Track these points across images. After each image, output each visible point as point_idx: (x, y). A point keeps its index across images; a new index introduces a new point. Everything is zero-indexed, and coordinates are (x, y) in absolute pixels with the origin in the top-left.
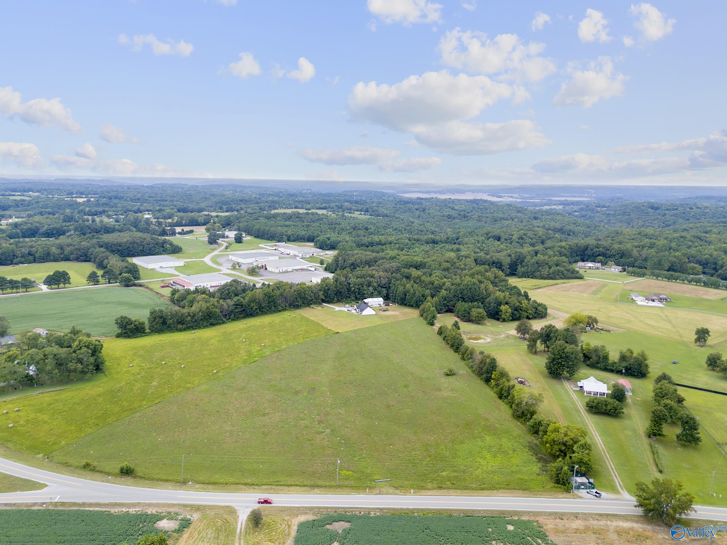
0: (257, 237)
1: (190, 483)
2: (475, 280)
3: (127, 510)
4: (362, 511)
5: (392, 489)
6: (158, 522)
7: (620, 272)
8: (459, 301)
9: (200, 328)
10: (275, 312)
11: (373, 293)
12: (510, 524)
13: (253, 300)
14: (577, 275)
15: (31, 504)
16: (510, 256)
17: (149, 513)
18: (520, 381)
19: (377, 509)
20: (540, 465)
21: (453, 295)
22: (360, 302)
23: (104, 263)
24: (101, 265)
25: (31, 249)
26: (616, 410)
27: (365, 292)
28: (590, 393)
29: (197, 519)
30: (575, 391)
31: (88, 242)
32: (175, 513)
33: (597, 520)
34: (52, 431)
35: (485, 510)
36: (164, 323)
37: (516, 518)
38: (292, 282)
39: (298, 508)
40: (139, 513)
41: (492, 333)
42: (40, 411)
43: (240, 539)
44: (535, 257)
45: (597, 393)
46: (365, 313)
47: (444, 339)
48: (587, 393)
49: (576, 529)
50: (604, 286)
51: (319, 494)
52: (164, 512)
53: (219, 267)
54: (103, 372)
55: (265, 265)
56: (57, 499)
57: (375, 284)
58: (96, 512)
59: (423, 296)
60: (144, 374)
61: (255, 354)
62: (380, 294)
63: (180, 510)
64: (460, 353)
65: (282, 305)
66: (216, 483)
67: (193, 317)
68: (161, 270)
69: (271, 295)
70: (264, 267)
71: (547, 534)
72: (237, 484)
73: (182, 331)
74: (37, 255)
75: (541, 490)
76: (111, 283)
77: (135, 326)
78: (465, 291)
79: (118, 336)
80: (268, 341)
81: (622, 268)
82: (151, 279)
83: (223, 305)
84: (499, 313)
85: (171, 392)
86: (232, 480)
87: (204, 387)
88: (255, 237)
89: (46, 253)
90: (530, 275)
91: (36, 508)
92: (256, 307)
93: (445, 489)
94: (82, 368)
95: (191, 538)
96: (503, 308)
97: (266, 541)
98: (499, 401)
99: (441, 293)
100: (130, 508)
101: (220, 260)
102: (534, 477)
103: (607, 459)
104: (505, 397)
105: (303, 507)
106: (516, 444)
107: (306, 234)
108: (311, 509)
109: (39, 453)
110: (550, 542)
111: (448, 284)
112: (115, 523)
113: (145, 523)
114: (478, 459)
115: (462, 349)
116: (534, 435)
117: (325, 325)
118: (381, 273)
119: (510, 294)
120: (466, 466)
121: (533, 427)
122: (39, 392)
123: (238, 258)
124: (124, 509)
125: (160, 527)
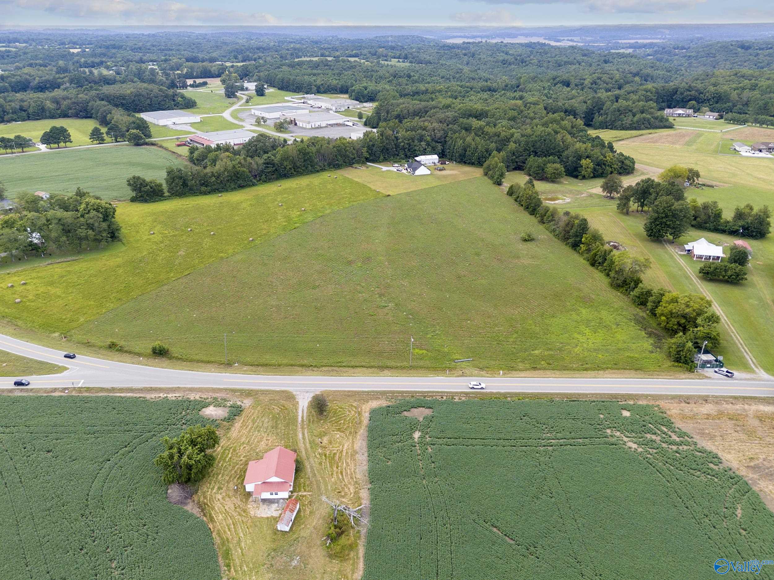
0: (281, 88)
1: (236, 365)
2: (549, 130)
3: (165, 395)
4: (444, 395)
5: (476, 370)
6: (204, 410)
7: (716, 119)
8: (530, 156)
9: (227, 191)
10: (312, 172)
11: (425, 149)
12: (625, 409)
13: (285, 158)
14: (667, 123)
15: (51, 390)
16: (585, 102)
17: (192, 398)
18: (613, 245)
19: (462, 393)
20: (651, 341)
21: (523, 148)
22: (410, 161)
23: (108, 118)
24: (104, 122)
25: (22, 104)
26: (738, 276)
27: (417, 148)
28: (700, 257)
29: (250, 406)
30: (680, 255)
31: (86, 94)
32: (222, 399)
33: (732, 403)
34: (67, 307)
35: (593, 394)
36: (185, 184)
37: (631, 402)
38: (329, 138)
39: (368, 392)
40: (180, 398)
41: (571, 192)
42: (52, 283)
43: (303, 428)
44: (616, 103)
45: (710, 256)
46: (418, 172)
47: (516, 200)
48: (697, 258)
49: (707, 414)
50: (699, 135)
51: (390, 376)
52: (209, 397)
53: (241, 123)
54: (121, 241)
55: (295, 119)
56: (81, 384)
57: (429, 138)
58: (129, 398)
59: (487, 151)
60: (168, 242)
61: (296, 219)
62: (434, 150)
63: (228, 396)
64: (538, 215)
65: (320, 164)
66: (267, 365)
67: (218, 177)
68: (174, 127)
69: (307, 151)
70: (293, 122)
71: (673, 420)
72: (292, 365)
73: (206, 194)
74: (31, 110)
75: (658, 370)
76: (119, 142)
77: (151, 188)
78: (539, 143)
79: (133, 200)
80: (308, 204)
81: (719, 115)
82: (164, 137)
83: (251, 163)
84: (579, 169)
85: (202, 262)
86: (285, 361)
87: (239, 257)
88: (279, 89)
89: (40, 108)
90: (609, 125)
91: (57, 394)
92: (290, 166)
93: (540, 369)
94: (95, 235)
95: (245, 427)
96: (583, 162)
97: (334, 431)
98: (591, 268)
99: (510, 147)
100: (168, 393)
101: (243, 115)
102: (647, 354)
103: (733, 332)
104: (599, 263)
105: (373, 392)
106: (619, 318)
107: (338, 84)
108: (383, 393)
109: (54, 332)
110: (677, 430)
111: (517, 136)
112: (153, 411)
113: (188, 411)
114: (576, 335)
115: (541, 210)
116: (639, 307)
117: (373, 188)
118: (435, 125)
119: (592, 146)
120: (562, 343)
121: (639, 297)
122: (47, 263)
123: (262, 113)
124: (161, 395)
125: (206, 415)
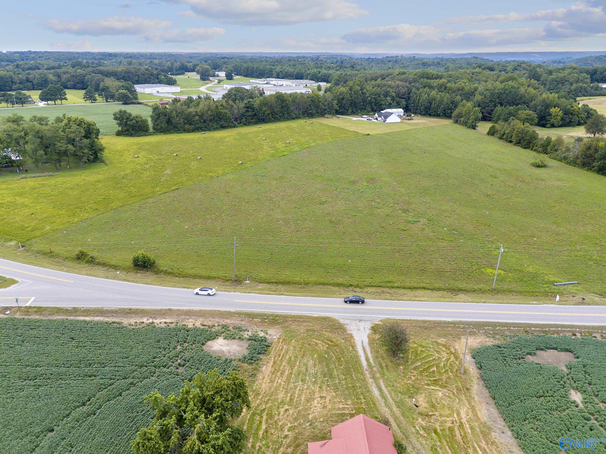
0: (246, 76)
1: (248, 282)
3: (151, 321)
5: (596, 296)
6: (209, 343)
8: (496, 107)
9: (210, 130)
10: (288, 119)
11: (391, 104)
13: (264, 104)
17: (190, 326)
21: (489, 99)
23: (100, 86)
25: (28, 76)
27: (383, 102)
29: (279, 339)
32: (235, 328)
34: (33, 216)
36: (169, 122)
39: (454, 323)
40: (173, 326)
43: (374, 378)
46: (389, 120)
47: (501, 138)
52: (216, 325)
54: (103, 162)
55: (263, 89)
56: (30, 302)
57: (393, 94)
58: (97, 323)
60: (153, 164)
61: (282, 149)
62: (399, 105)
63: (243, 323)
64: (536, 148)
65: (296, 112)
66: (289, 283)
67: (201, 117)
68: (158, 95)
73: (190, 132)
76: (109, 102)
77: (136, 121)
78: (504, 95)
79: (119, 134)
80: (292, 139)
82: (150, 100)
83: (233, 107)
84: (548, 117)
85: (191, 180)
87: (230, 176)
88: (244, 76)
94: (75, 151)
96: (553, 110)
97: (428, 385)
99: (475, 98)
100: (155, 318)
109: (11, 240)
111: (480, 89)
112: (131, 343)
113: (186, 344)
117: (350, 130)
118: (399, 83)
122: (21, 177)
124: (145, 320)
125: (214, 352)
